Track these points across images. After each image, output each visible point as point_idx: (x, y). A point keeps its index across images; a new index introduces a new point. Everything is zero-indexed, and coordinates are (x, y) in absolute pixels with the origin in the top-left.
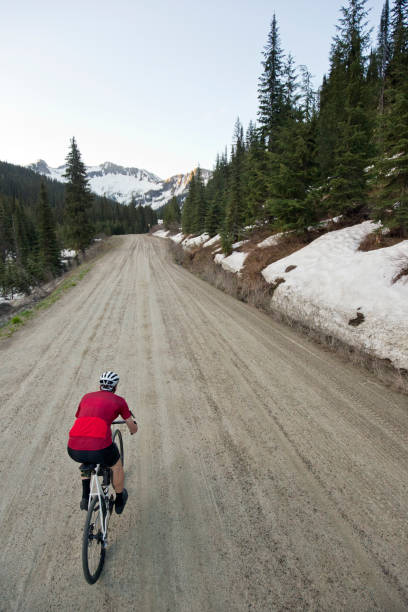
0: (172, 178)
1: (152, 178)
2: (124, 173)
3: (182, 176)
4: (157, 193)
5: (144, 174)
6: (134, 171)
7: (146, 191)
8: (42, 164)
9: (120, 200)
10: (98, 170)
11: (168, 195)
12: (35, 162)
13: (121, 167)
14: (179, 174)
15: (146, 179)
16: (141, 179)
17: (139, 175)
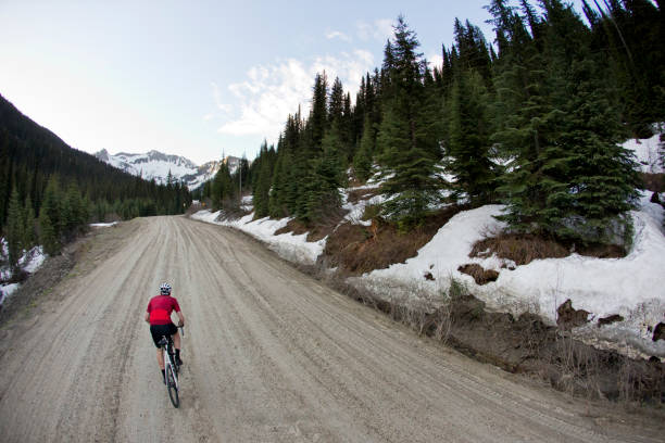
0: (206, 164)
1: (189, 164)
2: (166, 160)
3: (215, 162)
4: (191, 177)
5: (182, 160)
6: (174, 158)
7: (182, 175)
8: (104, 152)
9: (158, 183)
10: (145, 156)
11: (201, 179)
12: (99, 151)
13: (163, 155)
14: (213, 160)
15: (183, 165)
16: (179, 165)
17: (178, 161)
